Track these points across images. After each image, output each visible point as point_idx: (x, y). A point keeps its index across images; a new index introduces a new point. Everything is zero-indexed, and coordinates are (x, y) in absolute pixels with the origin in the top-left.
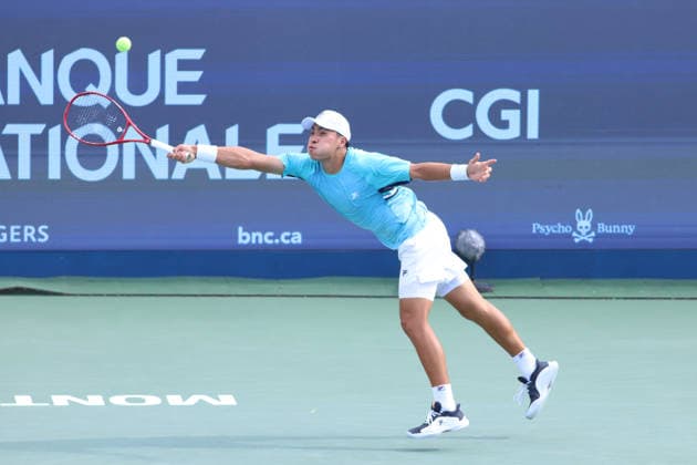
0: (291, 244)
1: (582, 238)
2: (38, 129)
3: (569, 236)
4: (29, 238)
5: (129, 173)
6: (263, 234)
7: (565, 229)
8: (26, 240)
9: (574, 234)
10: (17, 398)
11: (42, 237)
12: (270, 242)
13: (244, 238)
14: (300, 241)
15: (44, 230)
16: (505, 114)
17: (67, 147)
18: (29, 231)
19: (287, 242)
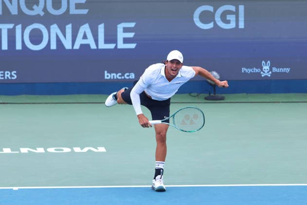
0: (129, 79)
1: (265, 74)
2: (11, 26)
3: (259, 74)
4: (8, 77)
5: (53, 46)
6: (117, 74)
7: (257, 70)
8: (6, 78)
9: (262, 73)
10: (4, 149)
11: (14, 77)
12: (120, 78)
13: (108, 76)
14: (133, 77)
15: (14, 73)
16: (229, 17)
17: (24, 34)
18: (8, 74)
19: (128, 78)
